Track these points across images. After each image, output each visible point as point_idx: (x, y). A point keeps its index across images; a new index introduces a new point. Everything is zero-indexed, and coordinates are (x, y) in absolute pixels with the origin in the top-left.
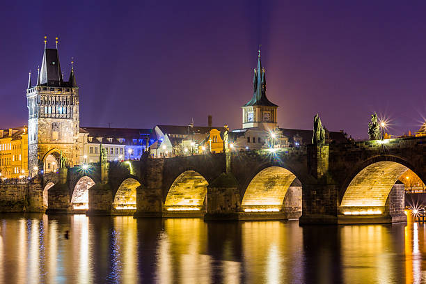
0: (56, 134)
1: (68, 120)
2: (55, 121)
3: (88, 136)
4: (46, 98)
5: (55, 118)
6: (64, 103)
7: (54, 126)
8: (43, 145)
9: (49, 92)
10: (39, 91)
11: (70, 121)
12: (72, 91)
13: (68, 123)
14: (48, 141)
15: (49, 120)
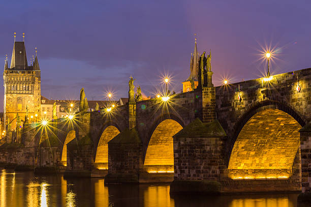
0: (20, 106)
1: (29, 95)
2: (19, 96)
3: (60, 107)
4: (13, 79)
5: (19, 93)
6: (27, 82)
7: (19, 99)
8: (10, 114)
9: (14, 74)
10: (7, 74)
11: (32, 96)
12: (33, 73)
13: (30, 97)
14: (14, 111)
15: (15, 95)
